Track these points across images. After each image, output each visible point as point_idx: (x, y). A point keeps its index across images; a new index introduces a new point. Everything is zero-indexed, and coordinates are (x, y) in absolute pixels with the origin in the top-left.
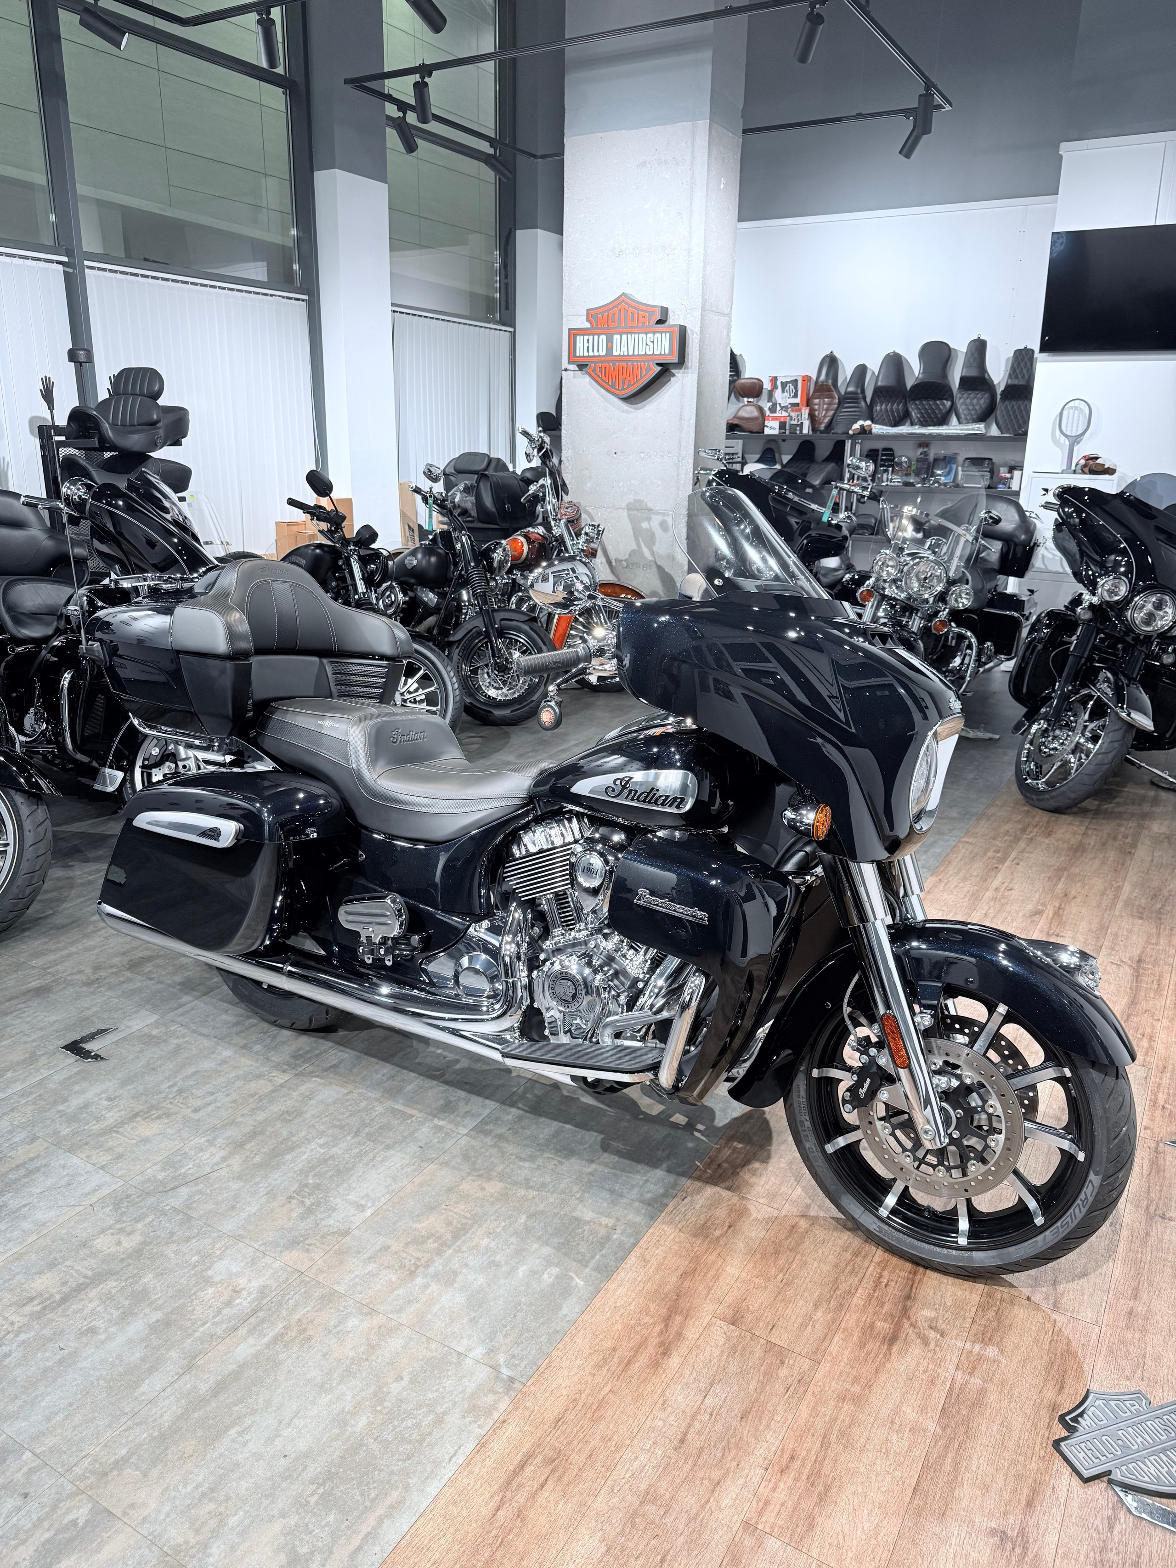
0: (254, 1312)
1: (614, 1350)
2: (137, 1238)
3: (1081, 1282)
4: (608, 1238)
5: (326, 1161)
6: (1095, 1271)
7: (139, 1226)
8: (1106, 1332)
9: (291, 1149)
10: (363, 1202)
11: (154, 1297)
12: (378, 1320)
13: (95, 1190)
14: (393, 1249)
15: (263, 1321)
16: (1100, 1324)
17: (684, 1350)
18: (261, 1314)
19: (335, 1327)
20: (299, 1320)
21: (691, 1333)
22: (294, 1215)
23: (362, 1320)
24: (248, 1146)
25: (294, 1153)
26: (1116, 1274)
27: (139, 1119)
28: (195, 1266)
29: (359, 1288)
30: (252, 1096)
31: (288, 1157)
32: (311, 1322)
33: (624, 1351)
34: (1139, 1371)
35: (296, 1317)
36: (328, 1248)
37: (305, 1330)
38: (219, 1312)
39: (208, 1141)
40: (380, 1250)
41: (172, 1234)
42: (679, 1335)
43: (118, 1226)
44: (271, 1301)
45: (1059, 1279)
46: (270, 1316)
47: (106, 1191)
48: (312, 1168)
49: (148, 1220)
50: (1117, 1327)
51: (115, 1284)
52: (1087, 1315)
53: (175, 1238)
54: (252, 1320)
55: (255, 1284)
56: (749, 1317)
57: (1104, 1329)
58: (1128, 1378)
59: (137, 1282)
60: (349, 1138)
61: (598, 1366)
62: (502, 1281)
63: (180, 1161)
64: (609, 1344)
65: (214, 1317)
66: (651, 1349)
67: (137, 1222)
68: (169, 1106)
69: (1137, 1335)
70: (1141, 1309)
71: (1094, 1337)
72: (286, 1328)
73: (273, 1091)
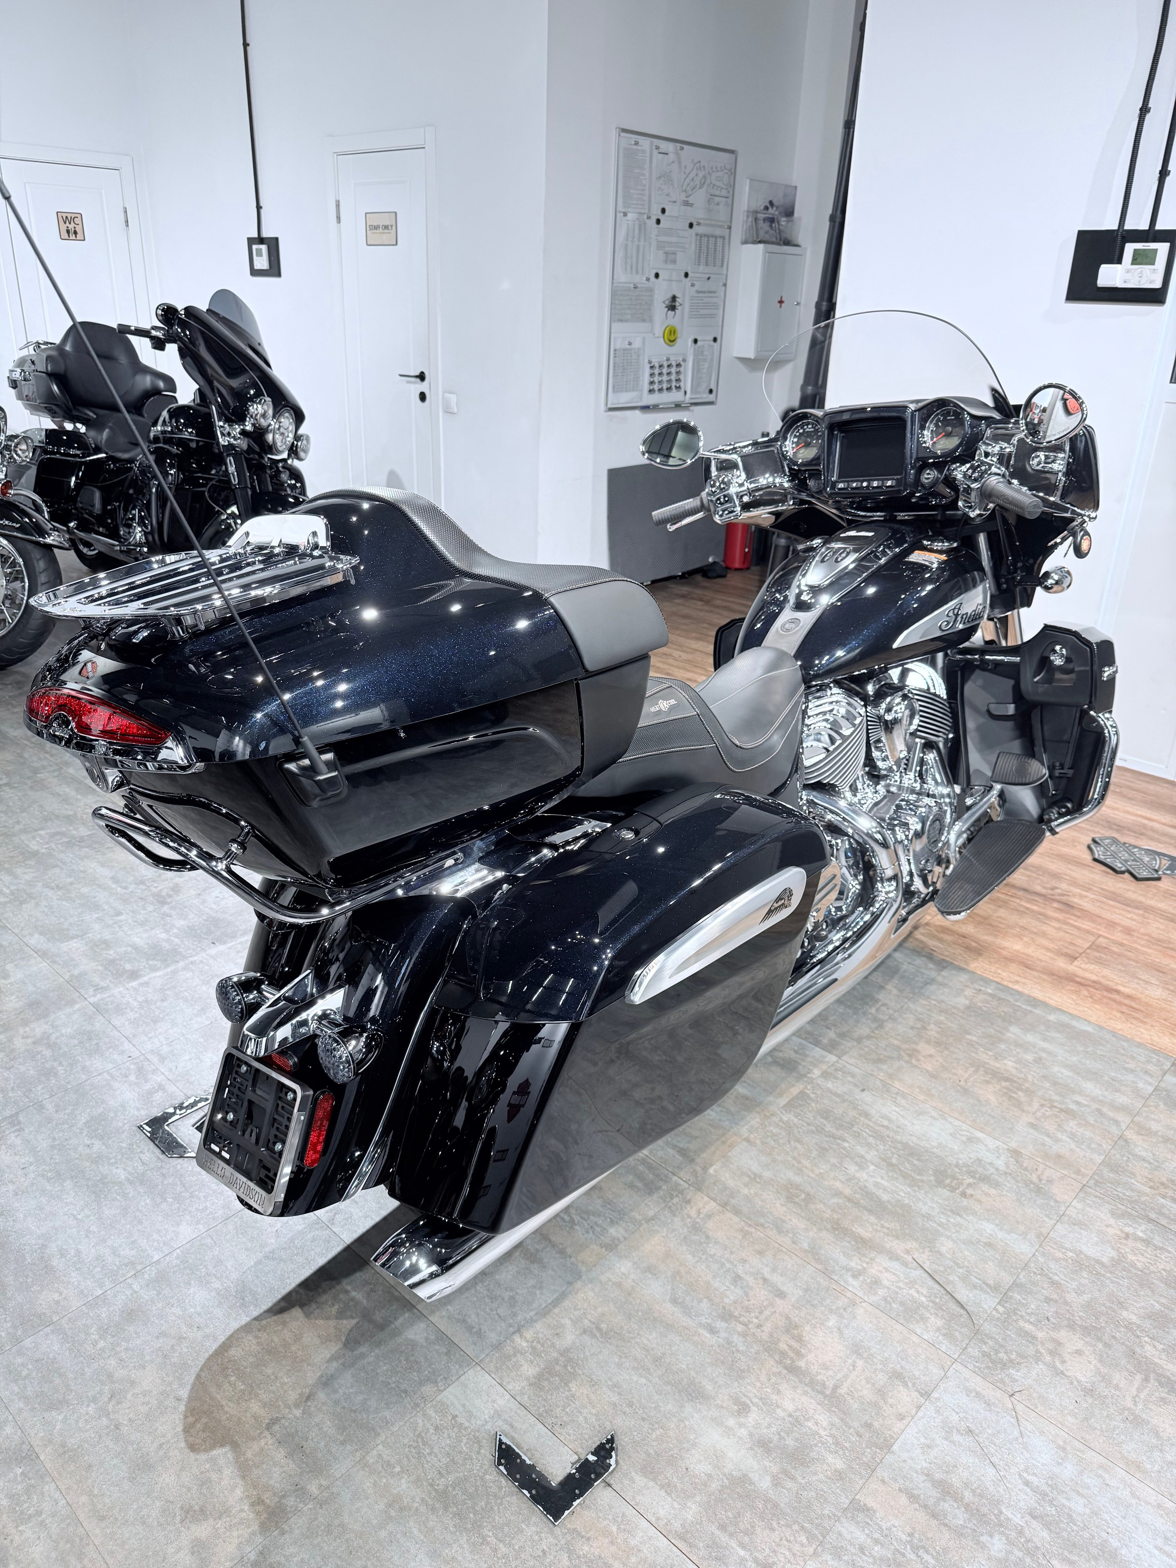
0: (1150, 1220)
1: (1122, 1012)
2: (1063, 1335)
4: (992, 996)
5: (890, 1165)
7: (1040, 1335)
9: (869, 1195)
10: (964, 1139)
11: (1157, 1306)
12: (1130, 1135)
13: (978, 1394)
14: (1032, 1121)
15: (1161, 1213)
17: (1110, 983)
18: (1153, 1216)
19: (1150, 1163)
20: (1151, 1187)
21: (1094, 978)
22: (993, 1191)
23: (1136, 1146)
24: (866, 1235)
25: (880, 1193)
27: (802, 1364)
28: (1098, 1274)
29: (1093, 1146)
30: (746, 1234)
31: (885, 1197)
32: (1150, 1180)
33: (1124, 1009)
35: (1148, 1190)
36: (1042, 1167)
37: (1162, 1184)
38: (1161, 1249)
39: (854, 1276)
40: (1036, 1129)
41: (1048, 1300)
42: (1094, 982)
43: (1048, 1358)
44: (1133, 1209)
46: (1152, 1209)
47: (977, 1383)
48: (905, 1176)
49: (1028, 1327)
51: (1148, 1348)
53: (1054, 1296)
54: (1164, 1222)
55: (1112, 1221)
56: (1065, 950)
59: (1139, 1326)
60: (846, 1145)
61: (1142, 1022)
62: (1060, 1058)
63: (902, 1304)
64: (1119, 1015)
65: (1170, 1252)
66: (1116, 997)
67: (1034, 1337)
68: (768, 1327)
72: (1164, 1197)
73: (737, 1212)
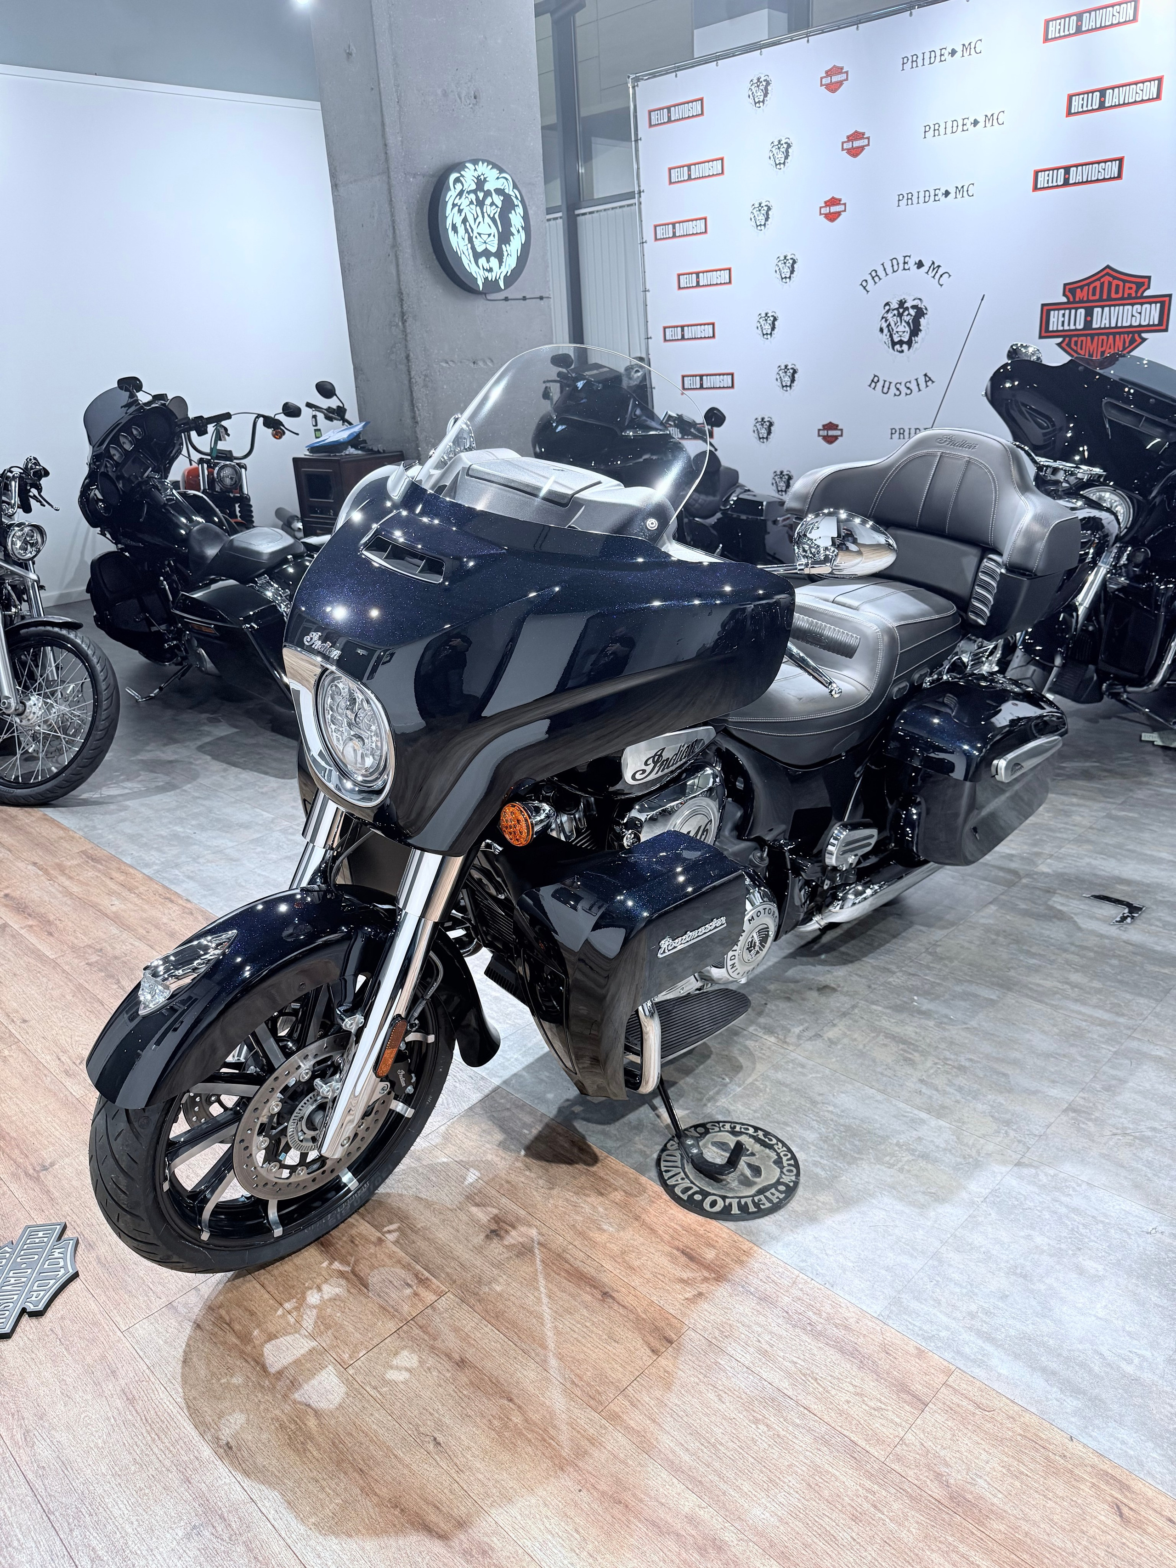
3: (181, 1351)
6: (183, 1374)
8: (115, 1333)
16: (127, 1334)
26: (163, 1395)
34: (60, 1333)
45: (198, 1332)
50: (111, 1348)
52: (143, 1329)
57: (119, 1333)
58: (63, 1318)
69: (89, 1360)
70: (109, 1387)
71: (118, 1319)
